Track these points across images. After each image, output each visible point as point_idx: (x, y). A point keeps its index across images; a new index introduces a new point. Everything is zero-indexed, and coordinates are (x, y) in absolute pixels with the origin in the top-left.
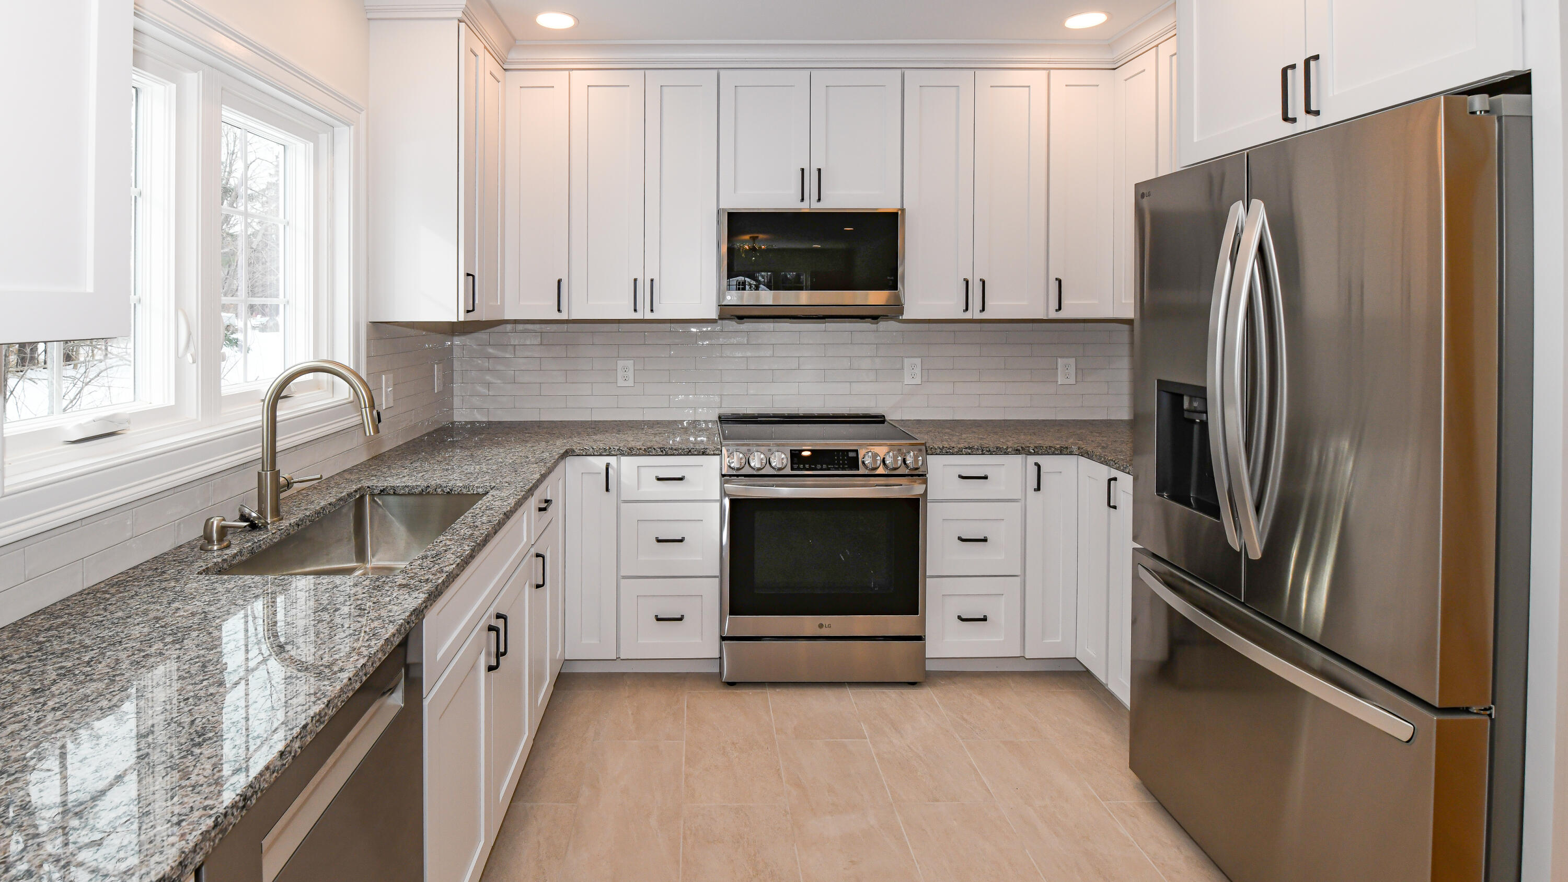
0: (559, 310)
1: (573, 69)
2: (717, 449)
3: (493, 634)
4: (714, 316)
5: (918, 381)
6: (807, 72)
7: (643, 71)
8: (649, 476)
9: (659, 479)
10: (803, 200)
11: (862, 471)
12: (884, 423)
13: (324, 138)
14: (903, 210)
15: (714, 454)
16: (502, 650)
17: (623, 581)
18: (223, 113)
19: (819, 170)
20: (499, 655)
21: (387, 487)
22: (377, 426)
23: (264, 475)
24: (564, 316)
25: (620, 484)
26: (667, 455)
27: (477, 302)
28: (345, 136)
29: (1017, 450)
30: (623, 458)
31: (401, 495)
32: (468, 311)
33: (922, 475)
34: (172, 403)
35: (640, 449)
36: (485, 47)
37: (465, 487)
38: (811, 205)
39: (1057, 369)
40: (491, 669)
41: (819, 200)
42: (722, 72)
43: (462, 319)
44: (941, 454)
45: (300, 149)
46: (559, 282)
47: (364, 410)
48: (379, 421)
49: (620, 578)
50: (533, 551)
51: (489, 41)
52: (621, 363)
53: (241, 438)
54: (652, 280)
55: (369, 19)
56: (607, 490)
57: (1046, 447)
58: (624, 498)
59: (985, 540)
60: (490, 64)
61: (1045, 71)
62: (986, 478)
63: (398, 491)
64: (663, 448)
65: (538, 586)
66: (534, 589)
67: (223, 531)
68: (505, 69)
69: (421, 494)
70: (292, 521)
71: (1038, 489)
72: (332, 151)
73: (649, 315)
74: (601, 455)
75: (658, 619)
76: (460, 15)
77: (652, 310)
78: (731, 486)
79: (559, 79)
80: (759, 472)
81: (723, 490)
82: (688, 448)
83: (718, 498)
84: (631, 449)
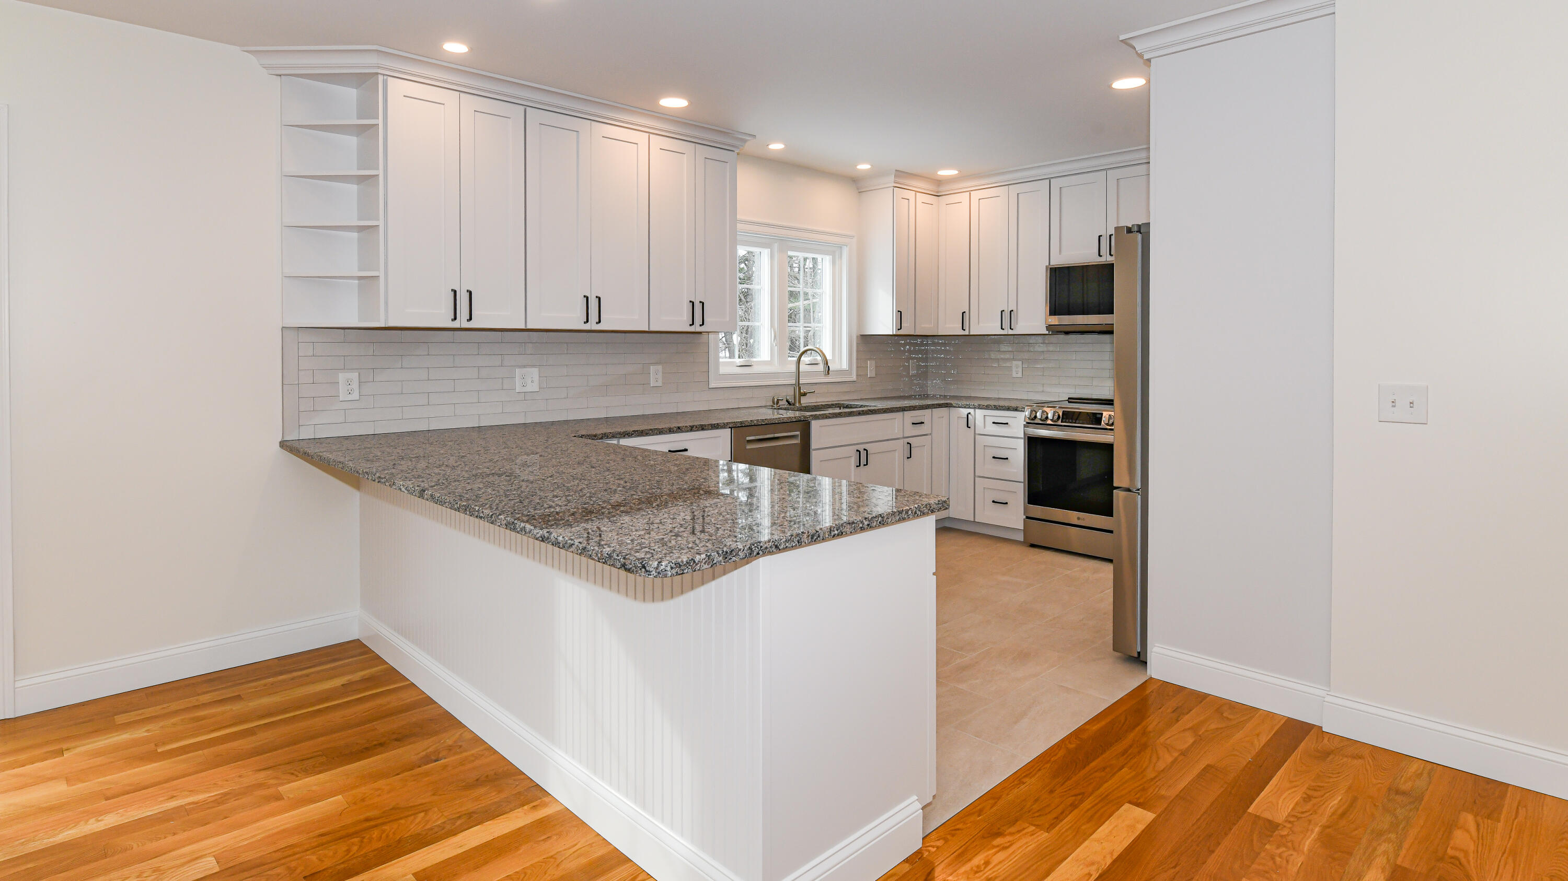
0: (963, 329)
1: (972, 191)
2: (1023, 408)
3: (858, 453)
4: (1044, 331)
6: (1104, 172)
7: (1008, 186)
8: (990, 420)
9: (994, 423)
10: (1100, 256)
13: (837, 254)
15: (1021, 411)
16: (864, 463)
17: (977, 478)
19: (1111, 235)
24: (966, 333)
25: (974, 423)
26: (997, 409)
27: (903, 325)
28: (846, 249)
30: (976, 410)
32: (899, 329)
35: (984, 405)
36: (917, 192)
42: (1053, 181)
43: (896, 332)
46: (963, 312)
49: (975, 476)
50: (906, 440)
51: (919, 188)
52: (1014, 363)
54: (1010, 312)
55: (859, 192)
56: (969, 425)
58: (976, 432)
60: (924, 198)
64: (996, 406)
65: (908, 458)
66: (905, 458)
67: (778, 401)
68: (937, 196)
72: (841, 257)
73: (1011, 332)
74: (965, 407)
75: (993, 502)
76: (894, 184)
77: (1012, 329)
78: (1028, 429)
79: (964, 197)
80: (1044, 422)
81: (1024, 431)
82: (1008, 407)
83: (1022, 437)
84: (979, 405)
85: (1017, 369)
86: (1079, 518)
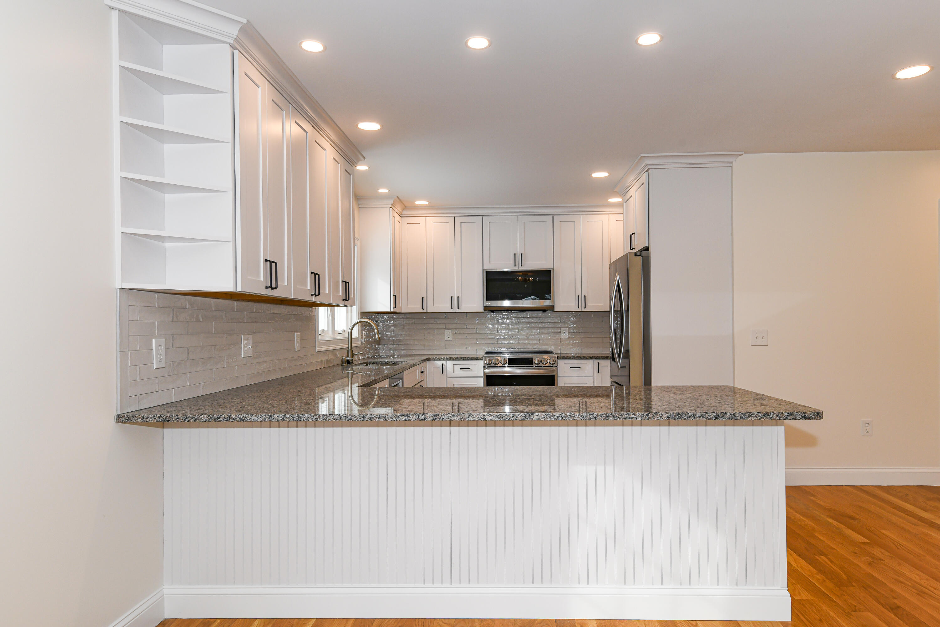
0: (423, 309)
1: (427, 216)
2: (481, 358)
4: (482, 310)
5: (566, 337)
6: (517, 217)
7: (453, 216)
8: (457, 368)
9: (461, 369)
10: (515, 266)
11: (533, 365)
12: (549, 353)
14: (554, 269)
15: (481, 360)
19: (521, 254)
21: (375, 362)
23: (349, 350)
24: (425, 311)
25: (447, 371)
26: (464, 360)
27: (396, 304)
29: (590, 358)
30: (448, 362)
32: (394, 308)
33: (556, 367)
34: (327, 330)
35: (454, 358)
36: (397, 213)
37: (399, 361)
38: (518, 268)
41: (521, 266)
42: (484, 217)
43: (392, 310)
44: (564, 359)
46: (423, 298)
50: (420, 384)
51: (398, 210)
52: (446, 331)
53: (343, 340)
54: (458, 297)
55: (359, 207)
56: (442, 373)
57: (601, 357)
58: (448, 376)
60: (399, 217)
61: (608, 215)
62: (580, 368)
63: (378, 363)
64: (462, 357)
67: (345, 361)
68: (402, 217)
71: (599, 372)
73: (457, 311)
74: (440, 360)
76: (390, 206)
77: (458, 309)
78: (487, 371)
79: (422, 220)
80: (497, 366)
81: (484, 372)
82: (471, 357)
83: (483, 376)
84: (451, 358)
85: (448, 335)
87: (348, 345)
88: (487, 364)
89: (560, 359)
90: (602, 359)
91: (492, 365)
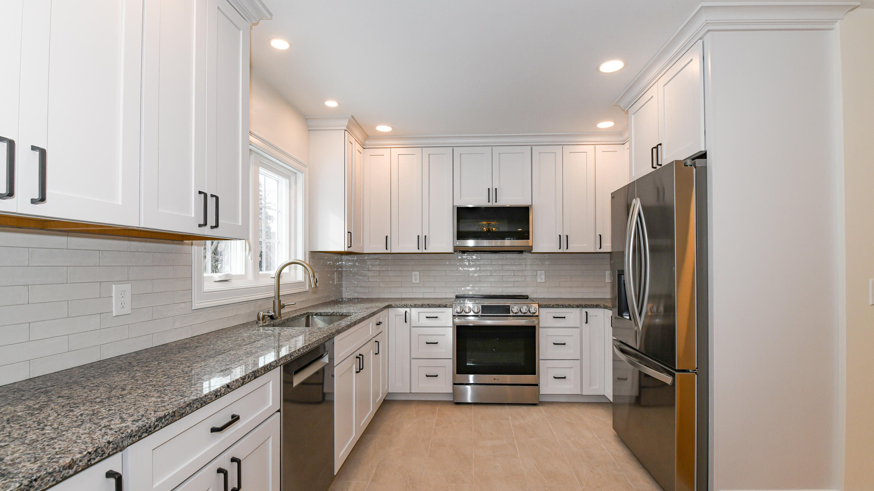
0: (387, 249)
1: (392, 148)
2: (451, 305)
3: (358, 359)
4: (452, 251)
5: (543, 280)
6: (490, 148)
7: (421, 148)
8: (423, 316)
9: (427, 317)
10: (489, 202)
11: (511, 314)
12: (528, 299)
13: (293, 178)
14: (532, 205)
15: (450, 307)
16: (361, 368)
17: (412, 360)
18: (260, 170)
19: (496, 189)
20: (360, 369)
21: (318, 312)
22: (316, 284)
23: (275, 301)
24: (388, 251)
25: (411, 319)
26: (430, 307)
27: (352, 244)
28: (301, 178)
29: (577, 306)
30: (412, 309)
31: (324, 315)
32: (349, 247)
33: (537, 316)
34: (244, 273)
35: (419, 305)
36: (355, 140)
37: (348, 313)
38: (493, 204)
39: (605, 275)
40: (357, 372)
41: (496, 202)
42: (454, 148)
43: (346, 250)
44: (545, 307)
45: (284, 182)
46: (387, 237)
47: (311, 278)
48: (317, 282)
49: (411, 359)
50: (374, 339)
51: (357, 137)
52: (414, 273)
53: (267, 288)
54: (425, 236)
55: (309, 130)
56: (406, 322)
57: (590, 305)
58: (413, 325)
59: (564, 344)
60: (358, 147)
61: (593, 146)
62: (564, 318)
63: (322, 314)
64: (428, 304)
65: (376, 354)
66: (374, 355)
67: (264, 317)
68: (364, 148)
69: (331, 315)
70: (286, 318)
71: (587, 322)
72: (296, 183)
73: (424, 251)
74: (403, 307)
75: (427, 376)
76: (345, 128)
77: (425, 249)
78: (457, 320)
79: (386, 152)
80: (468, 314)
81: (453, 322)
82: (439, 305)
83: (452, 326)
84: (416, 305)
85: (416, 277)
86: (495, 379)
87: (274, 294)
88: (456, 312)
89: (541, 307)
90: (591, 307)
91: (463, 314)
